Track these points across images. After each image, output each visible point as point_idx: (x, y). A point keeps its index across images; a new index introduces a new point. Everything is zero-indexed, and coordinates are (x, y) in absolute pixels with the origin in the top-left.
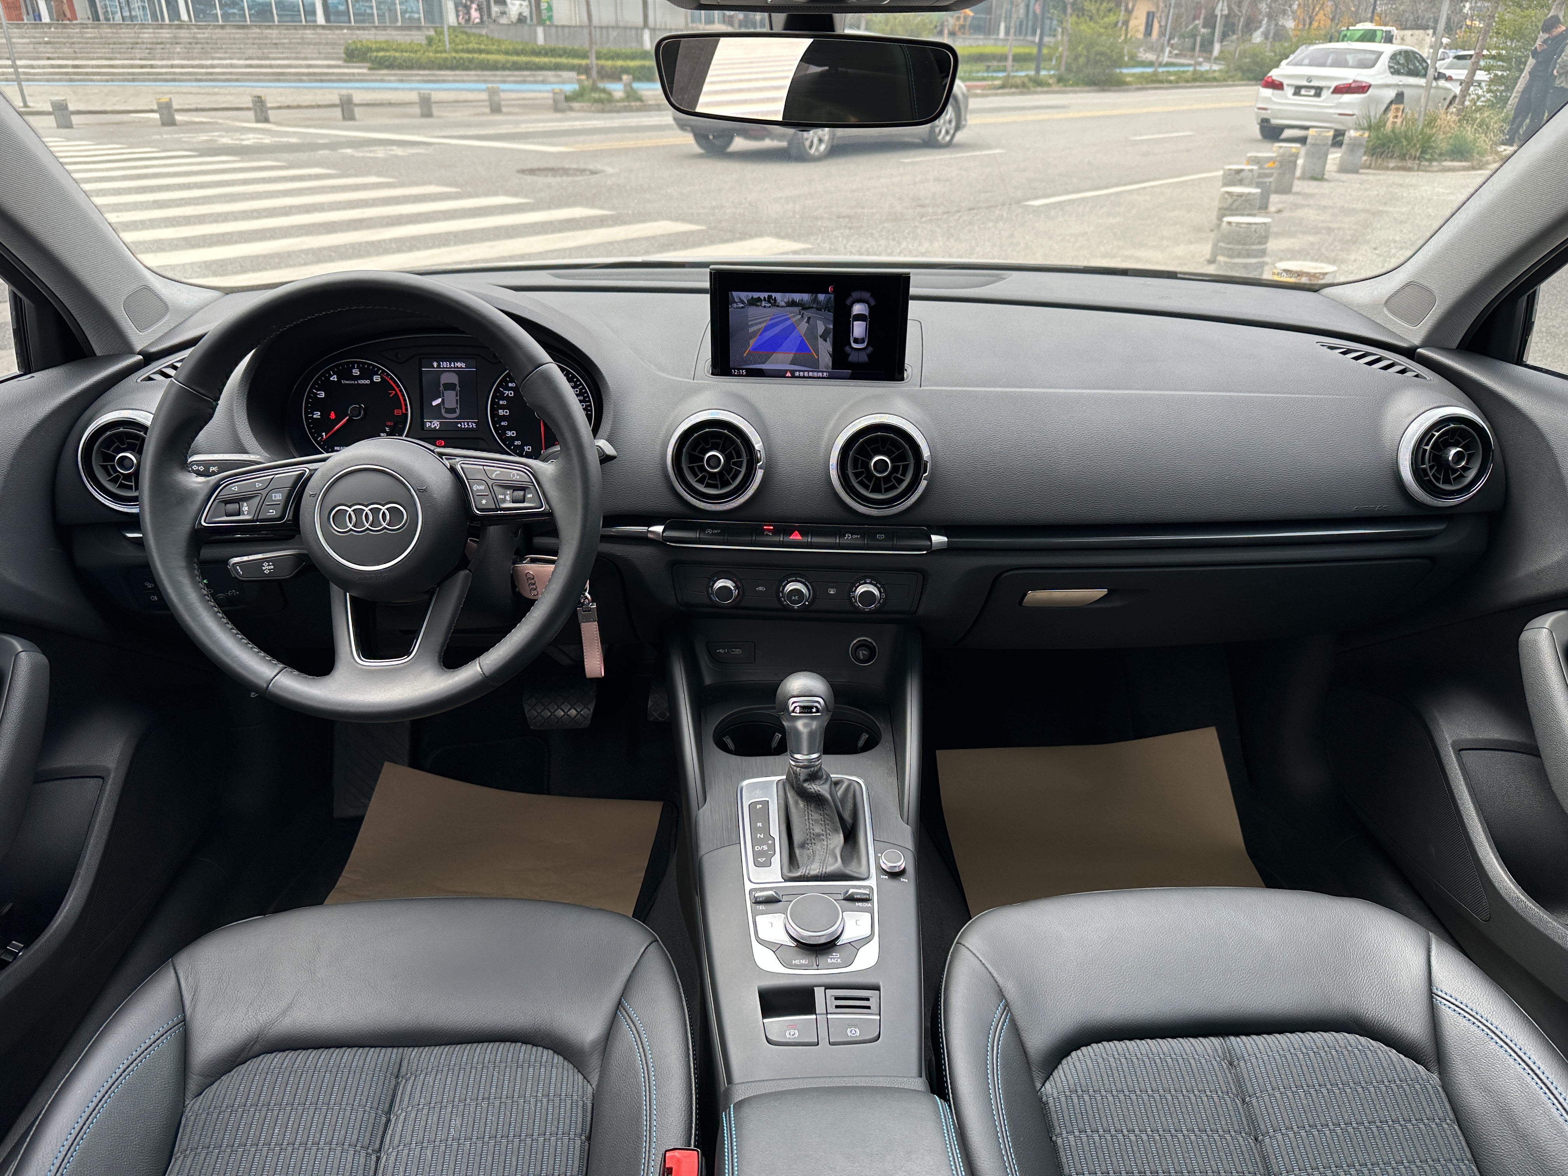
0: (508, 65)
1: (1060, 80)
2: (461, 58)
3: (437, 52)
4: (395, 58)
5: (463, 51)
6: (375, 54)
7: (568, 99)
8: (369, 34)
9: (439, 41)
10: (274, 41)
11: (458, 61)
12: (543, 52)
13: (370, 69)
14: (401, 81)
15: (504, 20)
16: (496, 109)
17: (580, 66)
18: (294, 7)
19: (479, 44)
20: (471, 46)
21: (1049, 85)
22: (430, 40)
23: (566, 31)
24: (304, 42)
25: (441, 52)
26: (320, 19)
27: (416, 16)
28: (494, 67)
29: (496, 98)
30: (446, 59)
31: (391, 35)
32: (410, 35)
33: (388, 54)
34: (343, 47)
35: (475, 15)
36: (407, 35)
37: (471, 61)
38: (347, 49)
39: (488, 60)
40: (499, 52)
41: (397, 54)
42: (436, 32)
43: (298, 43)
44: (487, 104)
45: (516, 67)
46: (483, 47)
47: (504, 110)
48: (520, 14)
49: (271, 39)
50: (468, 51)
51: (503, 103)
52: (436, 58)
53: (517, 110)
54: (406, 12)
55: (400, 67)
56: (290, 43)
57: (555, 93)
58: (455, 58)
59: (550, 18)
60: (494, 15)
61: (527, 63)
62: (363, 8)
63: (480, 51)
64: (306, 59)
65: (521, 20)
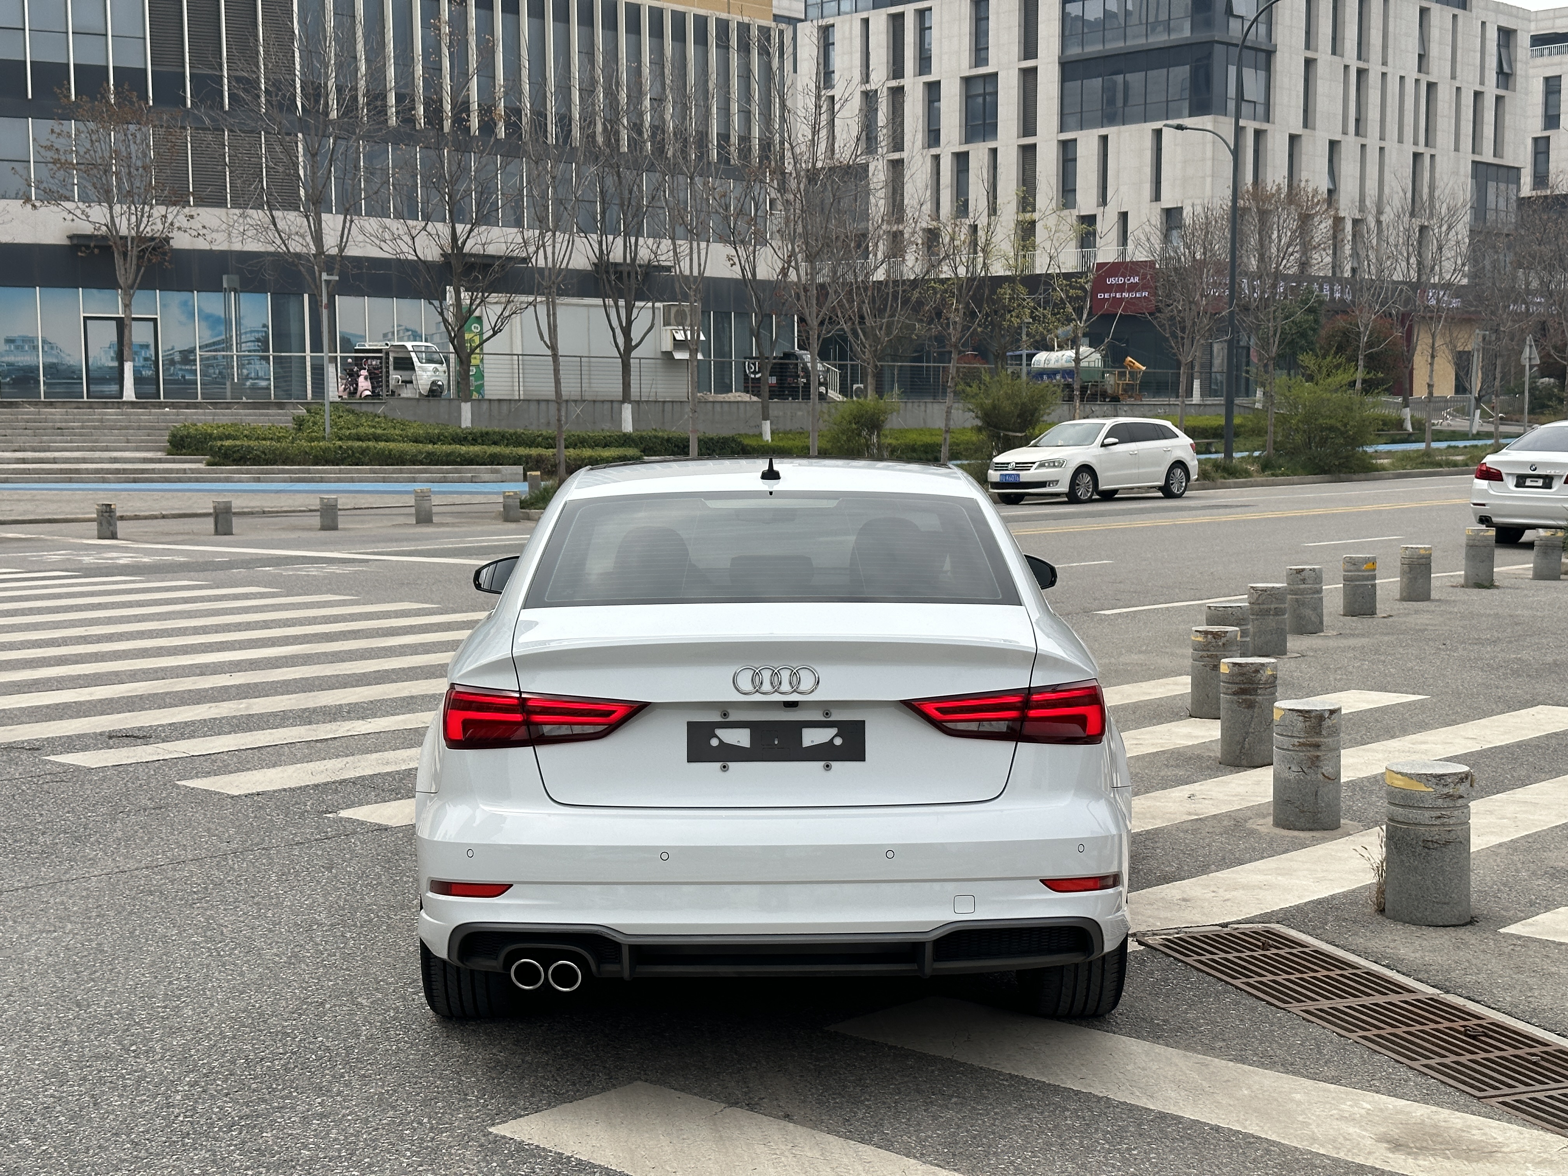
0: (420, 457)
1: (1267, 466)
2: (351, 448)
3: (312, 440)
4: (250, 449)
5: (349, 438)
6: (219, 443)
7: (524, 504)
8: (204, 414)
9: (315, 423)
10: (59, 425)
11: (346, 451)
12: (470, 438)
13: (209, 464)
14: (258, 480)
15: (407, 393)
16: (424, 518)
17: (529, 457)
18: (73, 372)
19: (374, 427)
20: (361, 430)
21: (1247, 474)
22: (300, 423)
23: (505, 407)
24: (103, 426)
25: (317, 439)
26: (129, 393)
27: (263, 384)
28: (399, 460)
29: (426, 504)
30: (326, 450)
31: (237, 414)
32: (267, 415)
33: (238, 443)
34: (168, 432)
35: (364, 385)
36: (262, 415)
37: (364, 452)
38: (173, 436)
39: (390, 451)
40: (404, 439)
41: (252, 443)
42: (308, 411)
43: (95, 428)
44: (413, 510)
45: (432, 460)
46: (379, 431)
47: (435, 519)
48: (434, 383)
49: (54, 421)
50: (359, 438)
51: (435, 509)
52: (312, 448)
53: (449, 520)
54: (247, 378)
55: (256, 461)
56: (82, 428)
57: (506, 497)
58: (341, 447)
59: (480, 388)
60: (392, 383)
61: (448, 455)
62: (180, 373)
63: (377, 438)
64: (107, 449)
65: (435, 392)
